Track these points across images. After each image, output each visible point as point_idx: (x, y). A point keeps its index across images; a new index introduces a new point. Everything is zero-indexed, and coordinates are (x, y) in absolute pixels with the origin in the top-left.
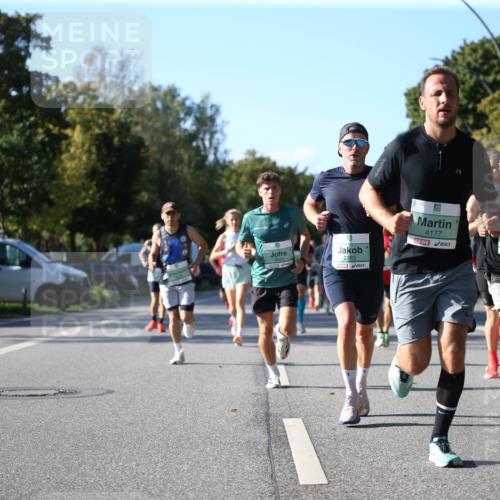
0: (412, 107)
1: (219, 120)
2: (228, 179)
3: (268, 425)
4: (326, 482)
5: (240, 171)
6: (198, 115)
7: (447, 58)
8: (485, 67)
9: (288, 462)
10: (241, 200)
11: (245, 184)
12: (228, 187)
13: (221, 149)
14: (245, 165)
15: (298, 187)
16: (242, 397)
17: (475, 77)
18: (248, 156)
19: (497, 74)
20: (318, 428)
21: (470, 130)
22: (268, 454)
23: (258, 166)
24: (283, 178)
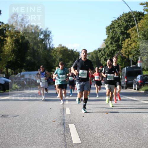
0: (108, 32)
1: (51, 35)
2: (53, 53)
3: (64, 126)
4: (81, 142)
5: (57, 51)
6: (45, 34)
7: (118, 17)
8: (130, 20)
9: (70, 137)
10: (57, 59)
11: (59, 54)
12: (53, 55)
13: (51, 44)
14: (58, 49)
15: (74, 55)
16: (57, 118)
17: (126, 23)
18: (59, 46)
19: (133, 22)
20: (79, 127)
21: (125, 39)
22: (64, 135)
23: (62, 49)
24: (69, 53)
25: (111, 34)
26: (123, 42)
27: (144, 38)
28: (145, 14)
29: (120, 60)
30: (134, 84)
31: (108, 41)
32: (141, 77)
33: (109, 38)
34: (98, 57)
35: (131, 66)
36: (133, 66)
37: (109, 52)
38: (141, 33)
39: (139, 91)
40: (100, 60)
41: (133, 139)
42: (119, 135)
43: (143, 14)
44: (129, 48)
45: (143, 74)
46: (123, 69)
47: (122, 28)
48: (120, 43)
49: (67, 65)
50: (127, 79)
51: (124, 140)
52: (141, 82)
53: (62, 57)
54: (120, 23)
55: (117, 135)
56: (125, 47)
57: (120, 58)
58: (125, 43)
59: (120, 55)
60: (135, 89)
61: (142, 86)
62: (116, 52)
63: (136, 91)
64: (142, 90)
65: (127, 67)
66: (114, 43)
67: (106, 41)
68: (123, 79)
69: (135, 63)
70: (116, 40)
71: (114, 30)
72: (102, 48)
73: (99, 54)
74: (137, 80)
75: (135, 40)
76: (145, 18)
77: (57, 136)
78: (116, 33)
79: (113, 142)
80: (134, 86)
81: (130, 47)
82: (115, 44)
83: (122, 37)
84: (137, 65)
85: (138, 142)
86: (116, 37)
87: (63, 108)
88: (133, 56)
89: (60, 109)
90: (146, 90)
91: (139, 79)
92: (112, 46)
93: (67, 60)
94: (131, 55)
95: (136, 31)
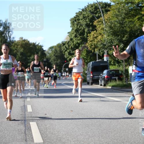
0: (72, 24)
2: (14, 46)
3: (25, 124)
4: (43, 142)
5: (18, 44)
6: (4, 26)
7: (83, 8)
8: (95, 12)
9: (31, 136)
10: (18, 53)
11: (20, 48)
12: (14, 49)
13: (12, 37)
14: (20, 42)
15: (36, 49)
16: (17, 116)
17: (92, 15)
18: (20, 39)
19: (99, 14)
20: (41, 125)
21: (90, 31)
22: (25, 133)
23: (24, 43)
24: (31, 46)
25: (76, 26)
26: (88, 35)
27: (110, 31)
28: (111, 4)
29: (85, 54)
30: (100, 79)
31: (73, 34)
32: (108, 72)
33: (74, 31)
34: (62, 51)
35: (97, 61)
36: (99, 60)
37: (73, 45)
38: (108, 25)
39: (105, 87)
40: (64, 54)
41: (98, 138)
42: (84, 134)
43: (109, 5)
44: (94, 41)
45: (109, 69)
46: (89, 63)
47: (87, 20)
48: (85, 36)
49: (29, 60)
50: (92, 74)
51: (89, 139)
52: (107, 77)
53: (23, 51)
54: (85, 14)
55: (82, 134)
56: (91, 40)
57: (85, 52)
58: (90, 36)
59: (86, 48)
60: (101, 85)
61: (109, 82)
62: (81, 45)
63: (102, 87)
64: (108, 86)
65: (93, 62)
66: (78, 36)
67: (70, 34)
68: (88, 74)
69: (101, 57)
70: (80, 32)
71: (79, 23)
72: (66, 42)
73: (63, 48)
74: (104, 75)
75: (101, 33)
76: (112, 10)
77: (18, 135)
78: (81, 25)
79: (77, 141)
80: (101, 82)
81: (96, 40)
82: (80, 37)
83: (87, 29)
84: (104, 59)
85: (103, 141)
86: (81, 29)
87: (24, 106)
88: (99, 50)
89: (21, 107)
90: (113, 86)
91: (106, 74)
92: (77, 39)
93: (29, 54)
94: (97, 48)
95: (102, 22)
